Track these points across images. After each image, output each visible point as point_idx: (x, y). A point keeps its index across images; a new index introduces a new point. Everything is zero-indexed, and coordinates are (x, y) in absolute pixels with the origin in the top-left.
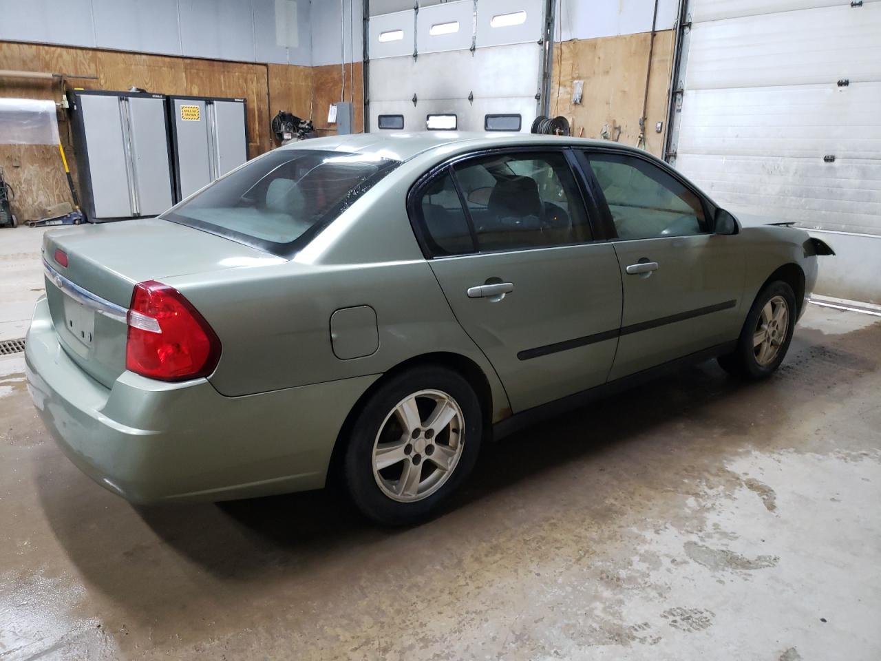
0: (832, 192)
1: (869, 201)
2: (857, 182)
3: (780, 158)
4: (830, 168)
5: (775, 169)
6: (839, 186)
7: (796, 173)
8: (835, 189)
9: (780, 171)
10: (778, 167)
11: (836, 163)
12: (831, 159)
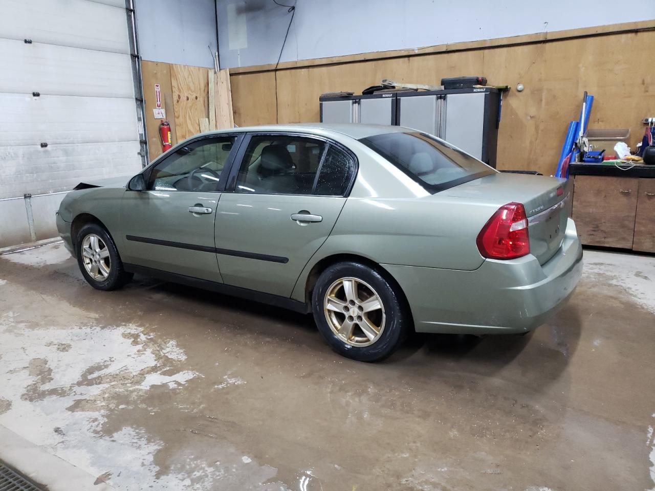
0: (52, 167)
1: (74, 169)
2: (64, 159)
3: (9, 147)
4: (45, 152)
5: (7, 156)
6: (55, 163)
7: (24, 157)
8: (53, 165)
9: (12, 157)
10: (9, 154)
11: (49, 147)
12: (44, 145)
